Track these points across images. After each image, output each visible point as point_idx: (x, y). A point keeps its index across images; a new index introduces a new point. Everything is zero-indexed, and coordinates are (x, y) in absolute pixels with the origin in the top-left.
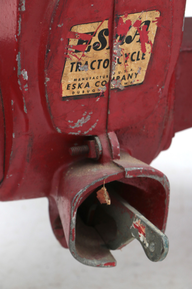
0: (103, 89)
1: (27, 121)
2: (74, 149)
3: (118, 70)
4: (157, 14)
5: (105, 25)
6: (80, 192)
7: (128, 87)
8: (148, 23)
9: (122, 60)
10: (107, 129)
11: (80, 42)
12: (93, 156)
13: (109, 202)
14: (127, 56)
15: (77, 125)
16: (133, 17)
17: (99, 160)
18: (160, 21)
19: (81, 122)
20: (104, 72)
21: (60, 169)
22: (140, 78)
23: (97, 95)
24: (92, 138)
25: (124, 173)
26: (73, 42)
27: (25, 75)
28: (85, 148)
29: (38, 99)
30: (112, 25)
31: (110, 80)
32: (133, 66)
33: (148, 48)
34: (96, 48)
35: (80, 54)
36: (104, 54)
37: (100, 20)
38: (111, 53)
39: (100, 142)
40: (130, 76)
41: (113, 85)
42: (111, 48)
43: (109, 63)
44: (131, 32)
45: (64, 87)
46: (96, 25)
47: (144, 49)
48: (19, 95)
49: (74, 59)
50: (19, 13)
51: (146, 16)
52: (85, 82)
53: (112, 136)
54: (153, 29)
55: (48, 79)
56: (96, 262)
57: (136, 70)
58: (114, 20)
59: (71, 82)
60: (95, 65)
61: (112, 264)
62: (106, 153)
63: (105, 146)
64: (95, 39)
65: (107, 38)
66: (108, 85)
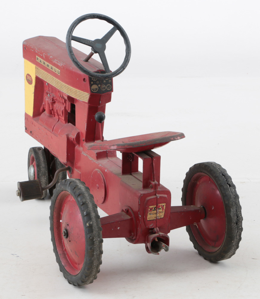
0: (155, 219)
1: (141, 225)
2: (150, 231)
3: (158, 215)
4: (165, 204)
5: (155, 206)
6: (152, 239)
7: (160, 218)
8: (163, 206)
9: (159, 213)
10: (156, 227)
11: (151, 209)
12: (154, 232)
13: (157, 241)
14: (160, 212)
15: (150, 226)
16: (161, 205)
17: (155, 233)
18: (166, 205)
19: (151, 225)
20: (155, 215)
21: (147, 236)
22: (163, 217)
23: (154, 220)
24: (154, 229)
25: (160, 235)
26: (149, 209)
27: (140, 216)
28: (152, 231)
29: (143, 221)
30: (156, 206)
31: (157, 217)
32: (161, 214)
33: (164, 210)
34: (154, 211)
35: (150, 212)
36: (155, 212)
37: (154, 205)
38: (157, 211)
39: (155, 229)
40: (161, 216)
41: (157, 218)
42: (156, 211)
43: (156, 213)
44: (160, 207)
45: (148, 218)
46: (153, 206)
47: (163, 211)
48: (139, 220)
49: (150, 213)
50: (139, 204)
51: (163, 204)
52: (152, 217)
53: (158, 228)
54: (165, 207)
55: (145, 217)
56: (155, 254)
57: (162, 215)
58: (157, 205)
59: (149, 217)
60: (154, 214)
61: (158, 254)
62: (156, 231)
63: (156, 230)
64: (153, 209)
65: (156, 209)
66: (156, 218)
